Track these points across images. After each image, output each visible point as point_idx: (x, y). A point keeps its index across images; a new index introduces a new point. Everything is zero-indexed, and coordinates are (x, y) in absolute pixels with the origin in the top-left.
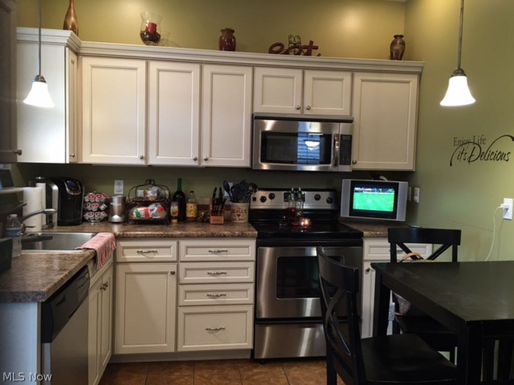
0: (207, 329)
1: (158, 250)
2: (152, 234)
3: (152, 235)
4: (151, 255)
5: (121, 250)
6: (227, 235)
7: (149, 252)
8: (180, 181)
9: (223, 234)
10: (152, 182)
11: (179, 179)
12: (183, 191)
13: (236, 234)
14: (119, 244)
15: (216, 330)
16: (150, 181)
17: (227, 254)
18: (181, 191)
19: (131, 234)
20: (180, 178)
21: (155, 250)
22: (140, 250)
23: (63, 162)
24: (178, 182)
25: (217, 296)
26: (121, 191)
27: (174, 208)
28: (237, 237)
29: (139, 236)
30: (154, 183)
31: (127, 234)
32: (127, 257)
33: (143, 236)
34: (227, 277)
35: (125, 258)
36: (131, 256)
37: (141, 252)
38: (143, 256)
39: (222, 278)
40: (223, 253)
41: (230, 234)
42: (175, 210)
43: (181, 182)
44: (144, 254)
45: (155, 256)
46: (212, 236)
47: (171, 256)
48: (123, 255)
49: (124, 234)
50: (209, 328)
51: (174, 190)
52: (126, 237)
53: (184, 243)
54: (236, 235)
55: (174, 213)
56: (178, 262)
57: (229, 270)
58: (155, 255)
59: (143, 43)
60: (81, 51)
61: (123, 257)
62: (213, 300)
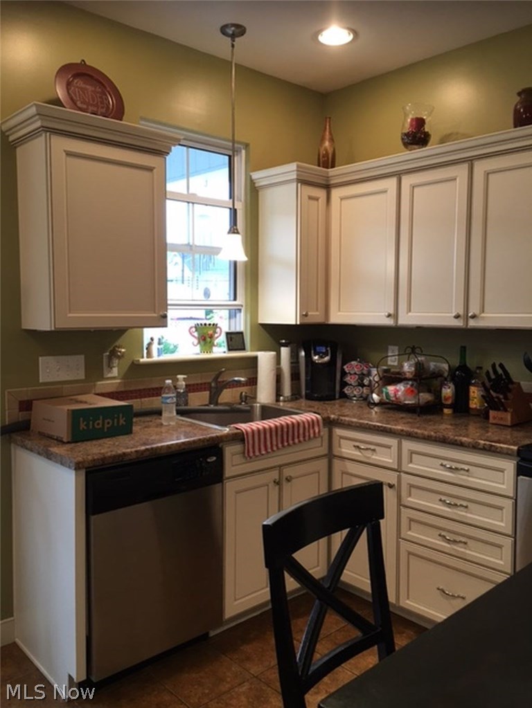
0: (438, 589)
1: (377, 448)
2: (367, 424)
3: (367, 426)
4: (368, 454)
5: (338, 441)
6: (467, 444)
7: (367, 449)
8: (463, 349)
9: (460, 441)
10: (417, 351)
11: (462, 347)
12: (468, 365)
13: (479, 444)
14: (335, 432)
15: (453, 596)
16: (413, 349)
17: (468, 476)
18: (465, 365)
19: (345, 420)
20: (463, 345)
21: (372, 447)
22: (357, 444)
23: (294, 323)
24: (461, 351)
25: (455, 542)
26: (395, 361)
27: (448, 391)
28: (480, 449)
29: (354, 424)
30: (422, 352)
31: (342, 420)
32: (343, 450)
33: (358, 425)
34: (469, 515)
35: (341, 452)
36: (347, 450)
37: (358, 447)
38: (359, 454)
39: (460, 513)
40: (462, 472)
41: (470, 443)
42: (447, 394)
43: (465, 351)
44: (362, 451)
45: (374, 457)
46: (444, 441)
47: (391, 461)
48: (340, 446)
49: (338, 419)
50: (441, 587)
51: (456, 362)
52: (340, 423)
53: (408, 445)
54: (480, 447)
55: (446, 399)
56: (399, 472)
57: (472, 504)
58: (373, 455)
59: (405, 149)
60: (332, 182)
61: (339, 449)
62: (448, 546)
